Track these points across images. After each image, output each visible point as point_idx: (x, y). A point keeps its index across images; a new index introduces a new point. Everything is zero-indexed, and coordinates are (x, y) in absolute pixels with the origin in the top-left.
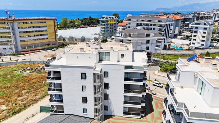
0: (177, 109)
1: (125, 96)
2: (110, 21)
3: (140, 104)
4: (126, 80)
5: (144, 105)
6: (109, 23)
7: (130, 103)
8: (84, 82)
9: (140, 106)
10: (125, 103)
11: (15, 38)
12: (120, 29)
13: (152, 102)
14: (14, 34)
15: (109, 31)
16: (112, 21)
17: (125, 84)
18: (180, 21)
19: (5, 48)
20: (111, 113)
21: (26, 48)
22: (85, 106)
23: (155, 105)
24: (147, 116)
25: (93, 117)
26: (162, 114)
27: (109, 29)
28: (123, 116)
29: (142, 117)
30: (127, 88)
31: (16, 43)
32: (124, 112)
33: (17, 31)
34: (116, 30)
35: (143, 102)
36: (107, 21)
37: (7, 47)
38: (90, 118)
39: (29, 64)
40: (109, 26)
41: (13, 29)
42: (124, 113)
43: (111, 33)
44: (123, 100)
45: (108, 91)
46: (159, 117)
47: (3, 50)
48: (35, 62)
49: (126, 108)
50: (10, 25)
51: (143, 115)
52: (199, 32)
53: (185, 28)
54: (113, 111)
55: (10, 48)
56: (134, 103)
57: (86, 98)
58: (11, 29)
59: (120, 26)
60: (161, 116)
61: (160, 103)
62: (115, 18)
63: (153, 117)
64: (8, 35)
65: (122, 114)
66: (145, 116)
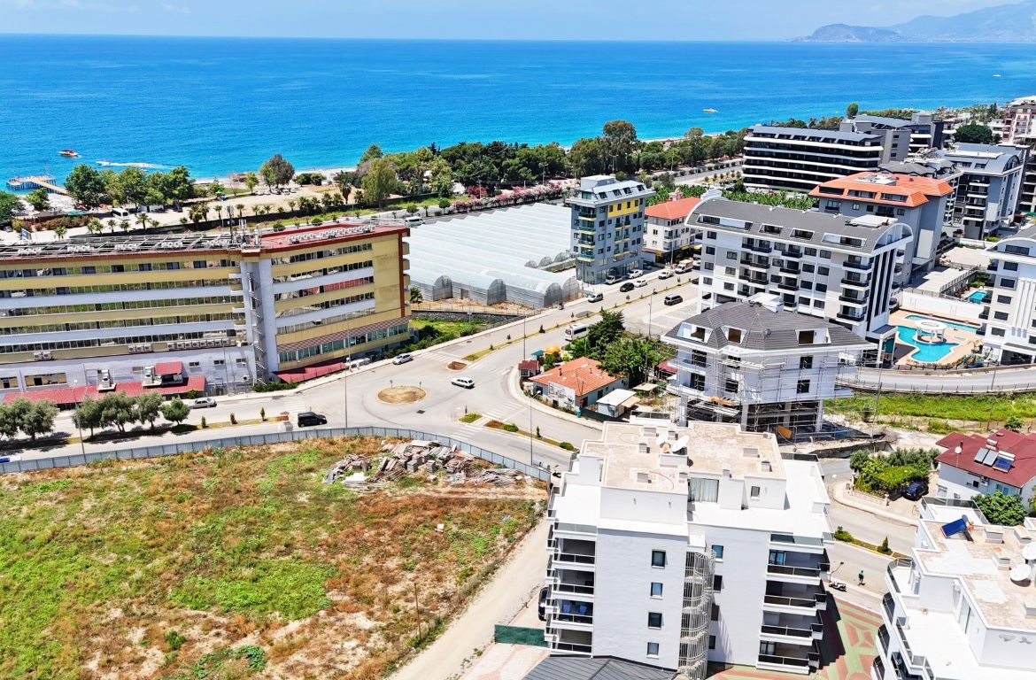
0: (911, 668)
1: (766, 613)
2: (615, 207)
3: (808, 634)
4: (770, 569)
5: (819, 636)
6: (610, 215)
7: (781, 632)
8: (658, 575)
9: (807, 642)
10: (764, 629)
11: (261, 321)
12: (655, 232)
13: (839, 623)
14: (256, 304)
15: (609, 249)
16: (624, 206)
17: (768, 582)
18: (942, 203)
19: (222, 362)
20: (725, 656)
21: (295, 359)
22: (654, 635)
23: (848, 633)
24: (825, 667)
25: (675, 667)
26: (872, 668)
27: (611, 242)
28: (758, 667)
29: (813, 670)
30: (775, 592)
31: (262, 338)
32: (760, 656)
33: (269, 289)
34: (639, 241)
35: (817, 629)
36: (604, 209)
37: (231, 356)
38: (665, 669)
39: (345, 440)
40: (611, 229)
41: (255, 285)
42: (761, 659)
43: (617, 258)
44: (760, 622)
45: (719, 598)
46: (861, 671)
47: (214, 369)
48: (363, 433)
49: (768, 643)
50: (243, 269)
51: (816, 664)
52: (1020, 285)
53: (966, 222)
54: (731, 652)
55: (238, 361)
56: (791, 633)
57: (660, 615)
58: (247, 286)
59: (657, 220)
60: (868, 671)
61: (863, 628)
62: (636, 193)
63: (843, 671)
64: (235, 310)
65: (756, 662)
66: (821, 668)
